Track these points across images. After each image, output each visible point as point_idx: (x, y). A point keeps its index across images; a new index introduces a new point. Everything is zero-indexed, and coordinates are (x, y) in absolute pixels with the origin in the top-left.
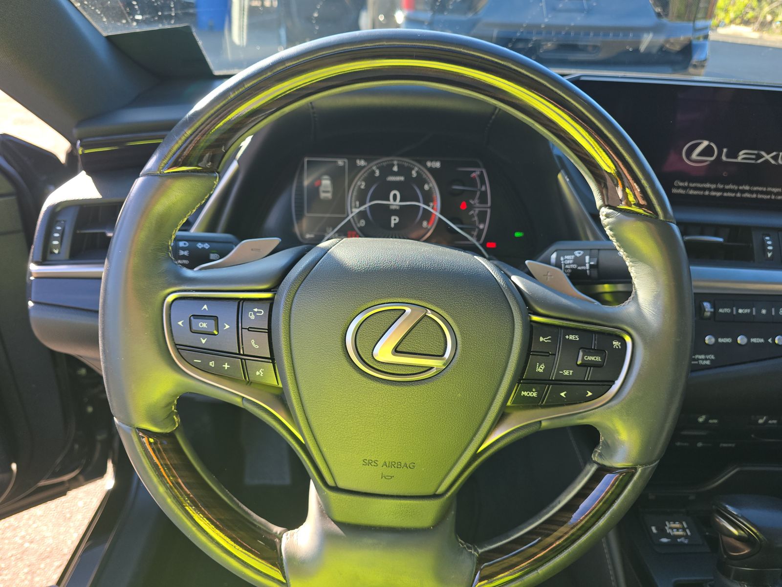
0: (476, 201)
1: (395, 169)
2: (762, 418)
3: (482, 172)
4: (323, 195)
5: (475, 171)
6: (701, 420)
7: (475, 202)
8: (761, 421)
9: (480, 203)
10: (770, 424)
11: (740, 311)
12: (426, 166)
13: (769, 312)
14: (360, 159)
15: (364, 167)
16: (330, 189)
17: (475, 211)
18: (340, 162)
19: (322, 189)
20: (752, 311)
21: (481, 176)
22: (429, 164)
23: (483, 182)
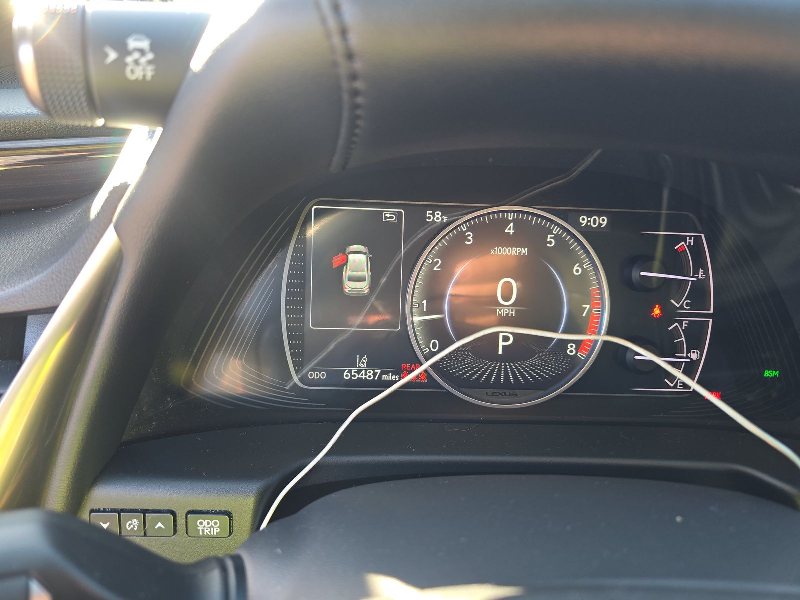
0: (685, 302)
1: (510, 230)
3: (698, 240)
4: (350, 287)
5: (684, 239)
7: (681, 303)
9: (692, 306)
12: (577, 225)
14: (434, 209)
15: (445, 226)
16: (366, 273)
17: (681, 323)
18: (390, 215)
19: (347, 273)
21: (697, 249)
22: (584, 221)
23: (700, 263)
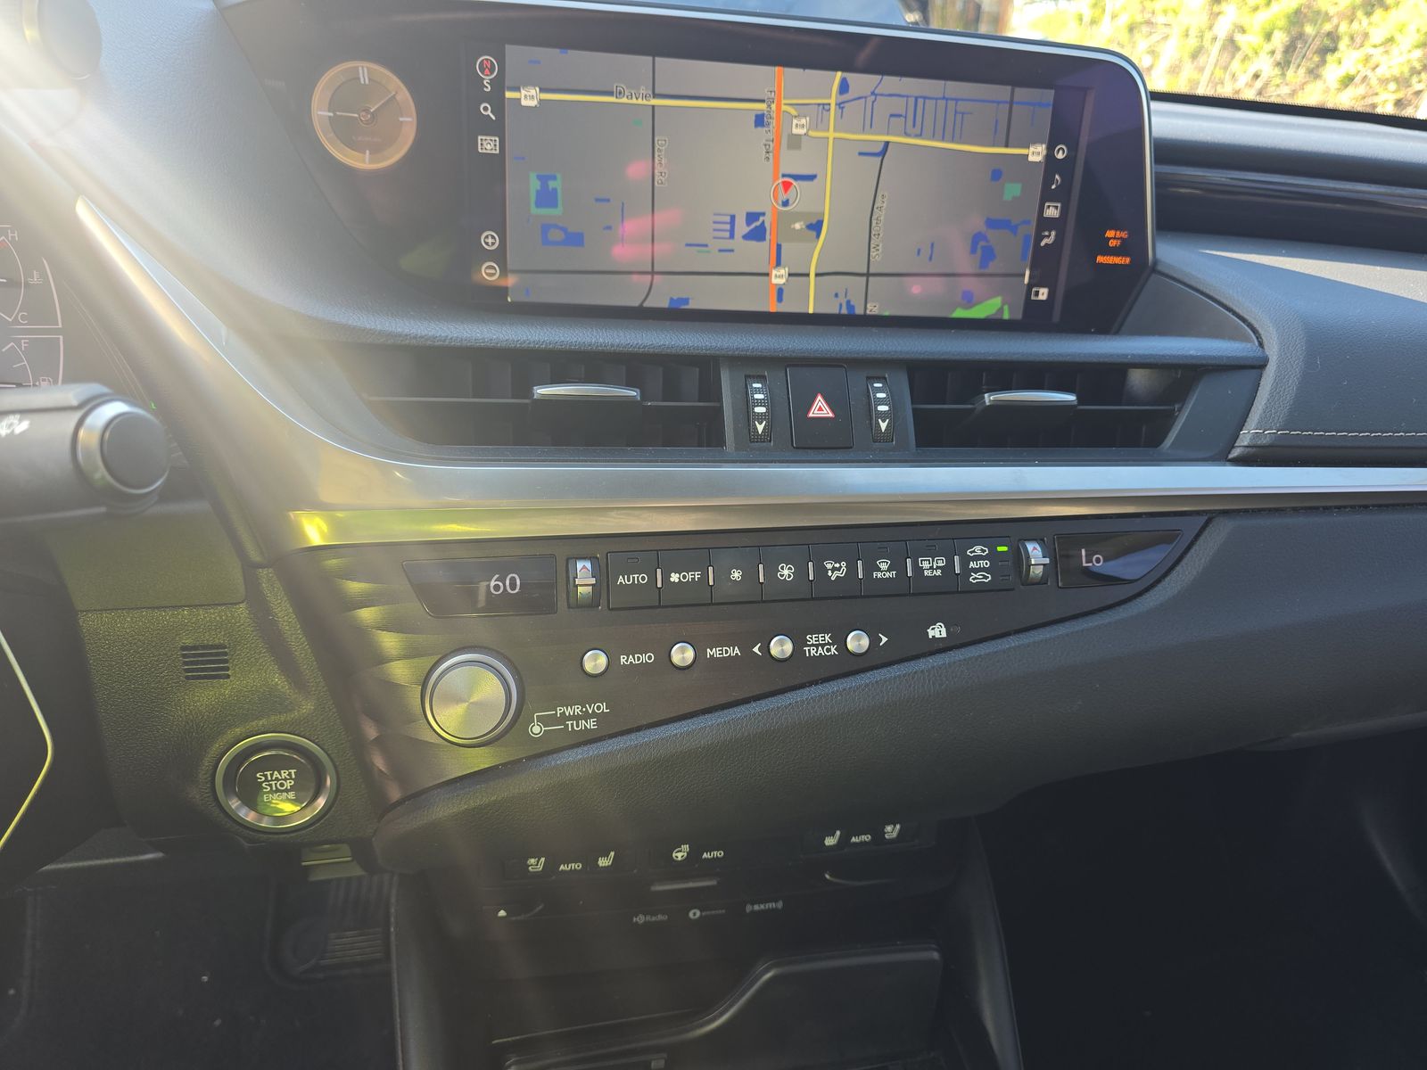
0: (18, 314)
2: (833, 835)
6: (679, 855)
8: (830, 841)
9: (29, 319)
10: (855, 843)
11: (675, 578)
13: (750, 575)
20: (705, 576)
